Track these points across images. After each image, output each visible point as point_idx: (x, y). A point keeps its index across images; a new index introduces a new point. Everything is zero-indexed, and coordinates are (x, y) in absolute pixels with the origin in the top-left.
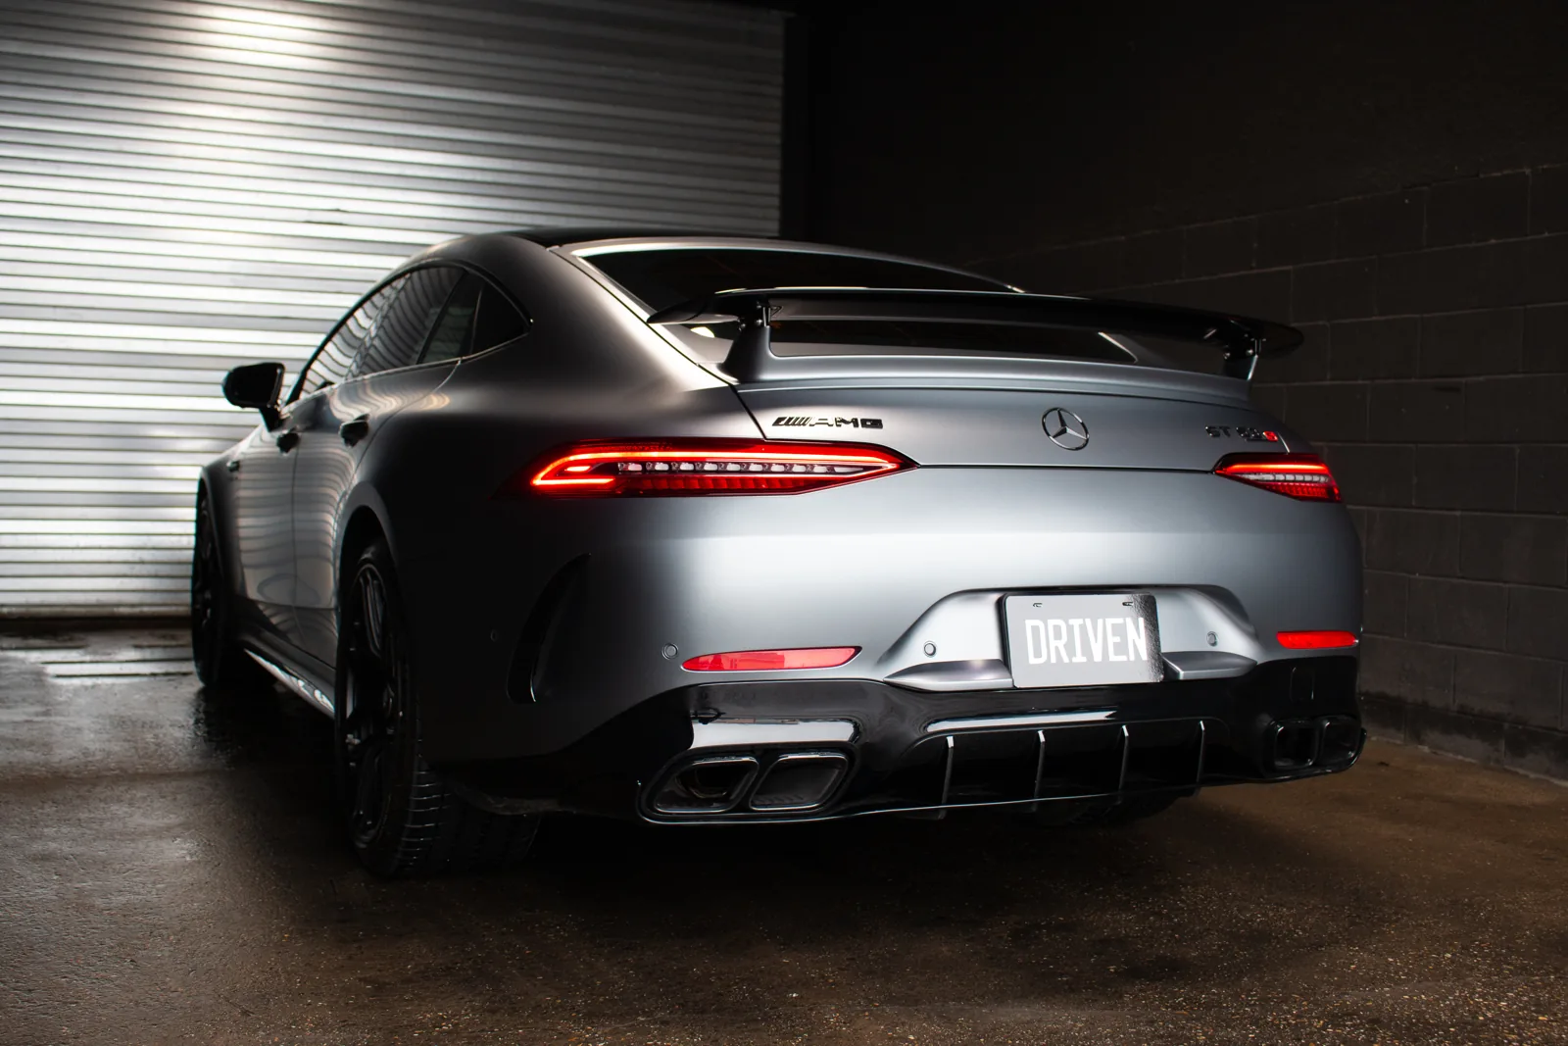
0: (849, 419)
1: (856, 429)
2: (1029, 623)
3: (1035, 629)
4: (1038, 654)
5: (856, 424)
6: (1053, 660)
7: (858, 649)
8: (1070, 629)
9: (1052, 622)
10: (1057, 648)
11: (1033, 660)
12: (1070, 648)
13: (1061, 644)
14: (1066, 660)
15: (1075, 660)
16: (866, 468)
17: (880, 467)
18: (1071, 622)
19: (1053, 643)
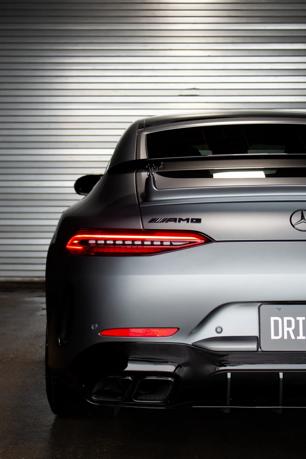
0: (184, 218)
1: (188, 224)
2: (273, 319)
3: (276, 322)
4: (276, 334)
5: (188, 222)
6: (286, 337)
7: (178, 329)
8: (297, 322)
9: (286, 319)
10: (288, 332)
11: (273, 337)
12: (296, 332)
13: (291, 330)
14: (293, 337)
15: (298, 338)
16: (190, 242)
17: (196, 242)
18: (298, 318)
19: (286, 329)
